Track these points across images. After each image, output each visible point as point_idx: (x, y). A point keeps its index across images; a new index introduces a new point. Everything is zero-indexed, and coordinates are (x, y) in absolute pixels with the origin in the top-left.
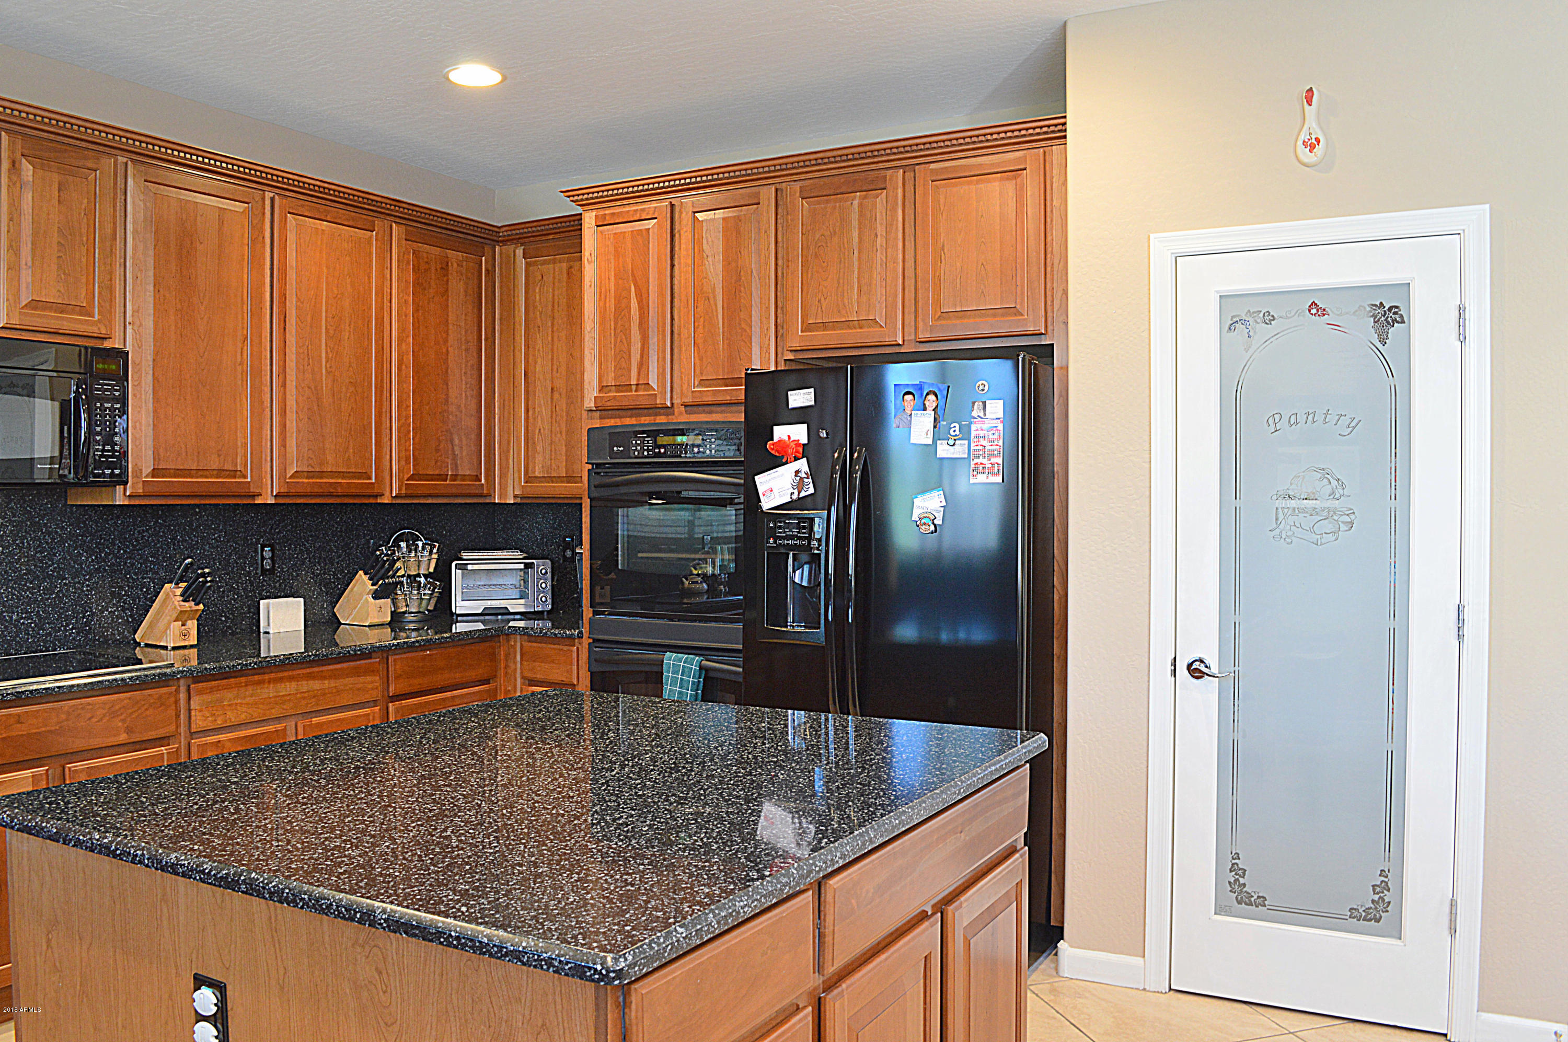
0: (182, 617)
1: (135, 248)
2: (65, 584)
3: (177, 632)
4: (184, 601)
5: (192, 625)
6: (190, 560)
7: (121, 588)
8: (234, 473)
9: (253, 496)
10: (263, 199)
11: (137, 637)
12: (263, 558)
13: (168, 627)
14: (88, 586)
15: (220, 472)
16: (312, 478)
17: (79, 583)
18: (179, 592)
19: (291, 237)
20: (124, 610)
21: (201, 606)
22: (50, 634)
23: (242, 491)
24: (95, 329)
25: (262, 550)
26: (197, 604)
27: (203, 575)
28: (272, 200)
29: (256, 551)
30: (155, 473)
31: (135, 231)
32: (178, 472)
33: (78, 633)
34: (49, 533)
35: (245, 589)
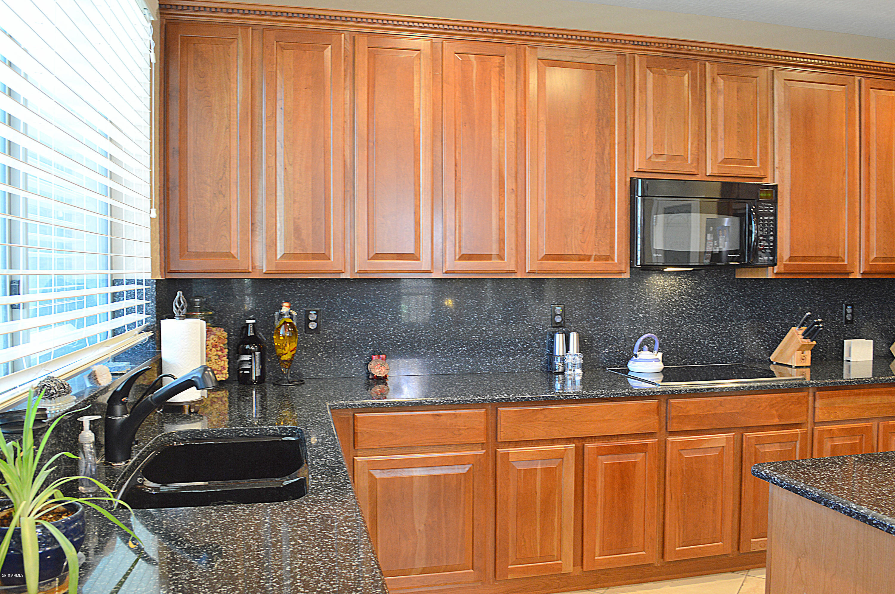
0: (802, 349)
1: (779, 122)
2: (733, 325)
3: (799, 357)
4: (805, 338)
5: (808, 354)
6: (809, 313)
7: (763, 328)
8: (837, 258)
9: (848, 274)
10: (854, 82)
11: (772, 358)
12: (846, 313)
13: (793, 354)
14: (745, 326)
15: (829, 258)
16: (886, 261)
17: (740, 324)
18: (801, 332)
19: (873, 104)
20: (764, 341)
21: (814, 343)
22: (724, 353)
23: (842, 270)
24: (758, 173)
25: (846, 308)
26: (812, 341)
27: (818, 323)
28: (860, 81)
29: (842, 309)
30: (791, 259)
31: (780, 112)
32: (804, 258)
33: (739, 354)
34: (725, 295)
35: (834, 332)
